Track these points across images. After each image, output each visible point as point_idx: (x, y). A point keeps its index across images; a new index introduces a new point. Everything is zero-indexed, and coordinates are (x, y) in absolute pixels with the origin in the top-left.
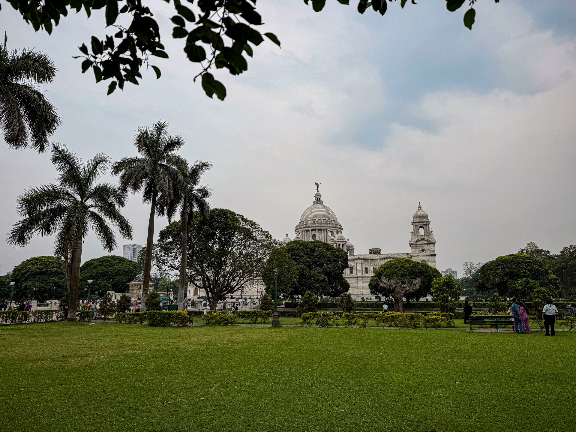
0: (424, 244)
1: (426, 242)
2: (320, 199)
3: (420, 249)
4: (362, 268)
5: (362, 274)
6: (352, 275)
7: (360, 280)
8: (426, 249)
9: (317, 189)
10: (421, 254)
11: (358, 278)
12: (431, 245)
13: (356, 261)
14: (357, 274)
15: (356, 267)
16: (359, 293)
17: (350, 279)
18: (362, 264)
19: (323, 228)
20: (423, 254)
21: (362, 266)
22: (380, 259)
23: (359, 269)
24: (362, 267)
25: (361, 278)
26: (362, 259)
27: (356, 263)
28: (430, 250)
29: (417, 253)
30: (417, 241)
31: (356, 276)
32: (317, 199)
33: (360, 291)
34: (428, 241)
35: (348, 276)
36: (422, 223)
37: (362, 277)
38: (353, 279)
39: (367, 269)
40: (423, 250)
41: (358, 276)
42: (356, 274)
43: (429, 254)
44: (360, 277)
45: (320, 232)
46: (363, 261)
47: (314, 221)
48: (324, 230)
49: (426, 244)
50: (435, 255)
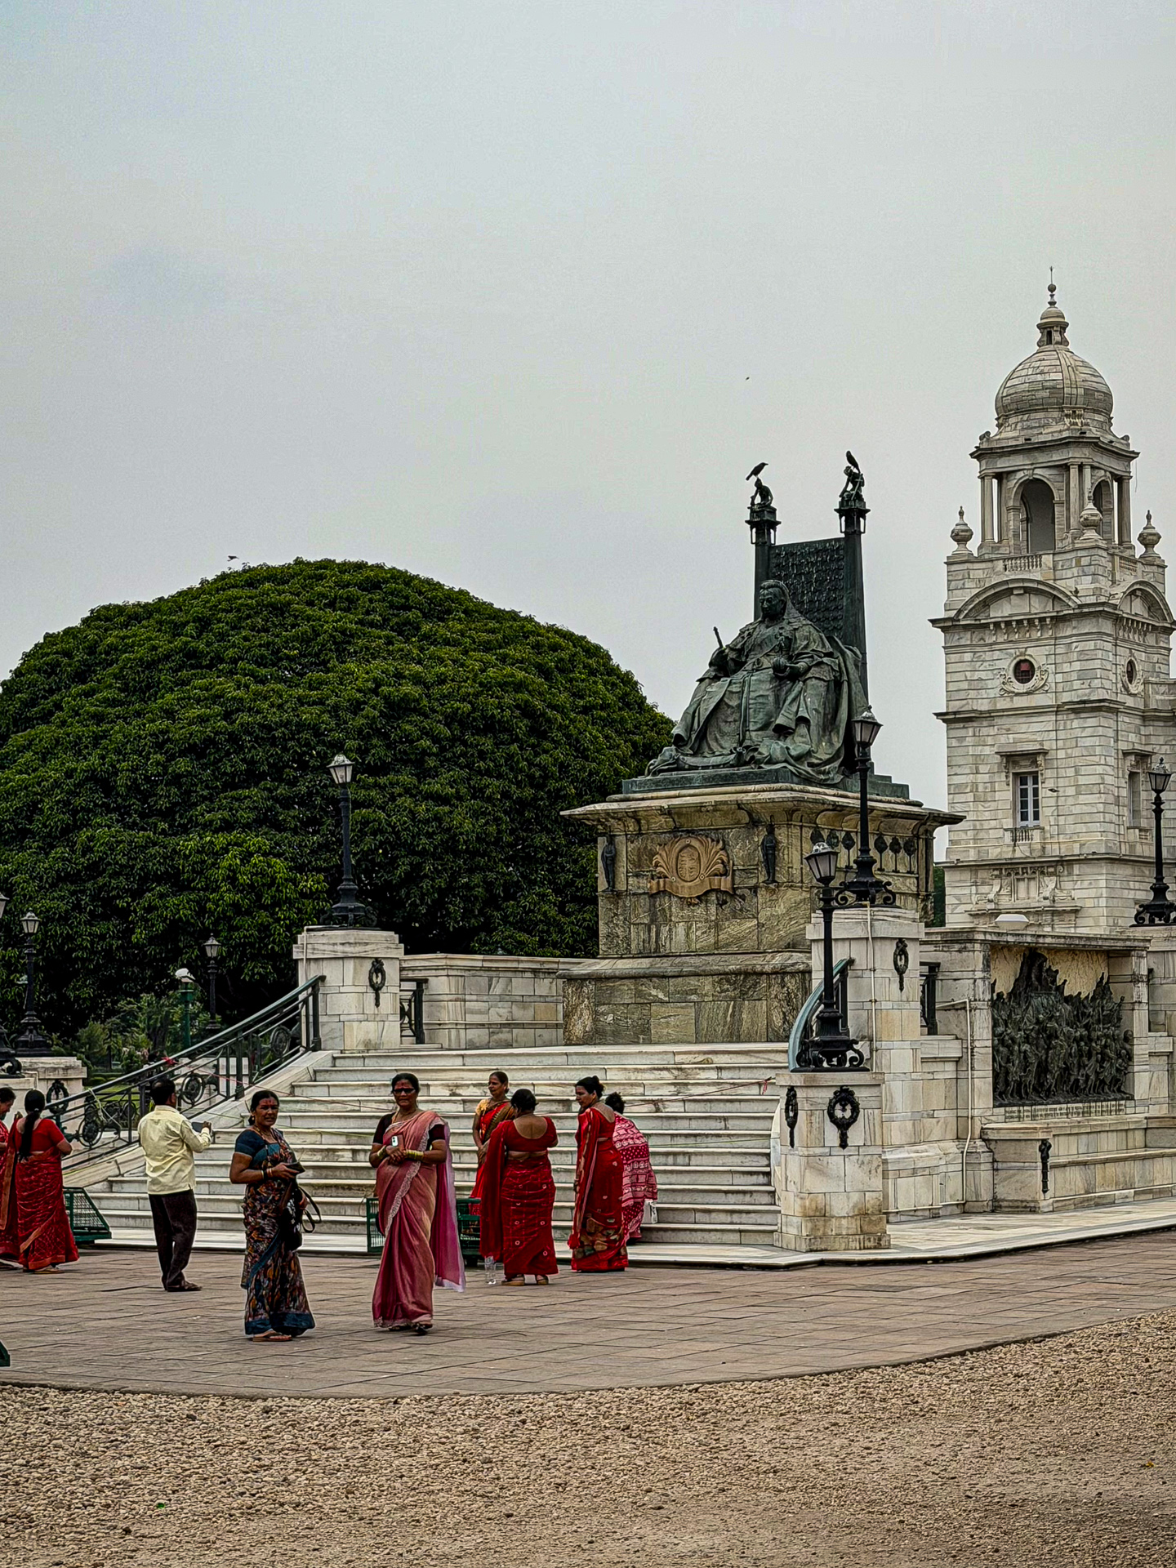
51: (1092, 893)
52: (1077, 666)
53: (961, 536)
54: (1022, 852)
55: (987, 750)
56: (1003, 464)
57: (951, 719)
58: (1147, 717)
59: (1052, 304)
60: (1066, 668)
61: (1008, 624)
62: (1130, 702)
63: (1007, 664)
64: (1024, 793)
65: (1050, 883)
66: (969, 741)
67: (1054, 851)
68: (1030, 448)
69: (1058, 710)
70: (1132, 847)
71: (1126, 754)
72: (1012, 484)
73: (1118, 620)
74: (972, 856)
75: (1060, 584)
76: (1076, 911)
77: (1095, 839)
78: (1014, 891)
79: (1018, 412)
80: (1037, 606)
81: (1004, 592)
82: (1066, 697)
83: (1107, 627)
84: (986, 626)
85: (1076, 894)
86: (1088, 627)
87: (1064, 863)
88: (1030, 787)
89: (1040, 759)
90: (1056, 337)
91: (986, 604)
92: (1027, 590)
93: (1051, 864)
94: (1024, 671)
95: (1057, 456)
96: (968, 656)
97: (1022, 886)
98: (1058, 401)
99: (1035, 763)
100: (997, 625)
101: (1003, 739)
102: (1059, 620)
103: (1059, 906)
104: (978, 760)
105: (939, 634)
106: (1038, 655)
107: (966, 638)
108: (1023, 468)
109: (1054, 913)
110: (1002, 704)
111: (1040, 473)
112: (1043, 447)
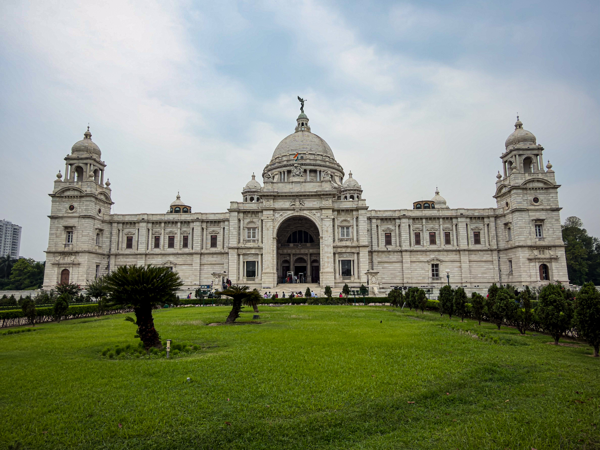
0: (539, 188)
1: (541, 185)
2: (306, 124)
3: (531, 198)
4: (410, 235)
5: (410, 245)
6: (390, 248)
7: (407, 257)
8: (541, 197)
9: (302, 108)
10: (533, 207)
11: (404, 253)
12: (551, 191)
13: (397, 221)
14: (400, 246)
15: (397, 232)
16: (405, 281)
17: (386, 253)
18: (409, 226)
19: (318, 168)
20: (537, 207)
21: (410, 231)
22: (443, 218)
23: (405, 236)
24: (410, 233)
25: (408, 253)
26: (409, 218)
27: (397, 224)
28: (549, 200)
29: (525, 206)
30: (526, 184)
31: (400, 249)
32: (303, 124)
33: (407, 278)
34: (545, 183)
35: (382, 250)
36: (529, 152)
37: (411, 251)
38: (392, 253)
39: (418, 236)
40: (536, 200)
41: (404, 248)
42: (398, 244)
43: (548, 207)
44: (406, 251)
45: (313, 174)
46: (411, 221)
47: (302, 155)
48: (320, 171)
49: (542, 188)
50: (558, 210)
51: (84, 260)
52: (85, 207)
53: (59, 176)
54: (67, 249)
55: (61, 226)
56: (72, 162)
57: (52, 217)
58: (103, 222)
59: (88, 130)
60: (82, 208)
61: (68, 197)
62: (99, 218)
63: (67, 206)
64: (69, 236)
65: (73, 257)
66: (56, 223)
67: (75, 250)
68: (78, 159)
69: (79, 217)
70: (96, 250)
71: (96, 229)
72: (74, 166)
73: (96, 199)
74: (54, 250)
75: (82, 189)
76: (79, 264)
77: (85, 247)
78: (64, 259)
79: (77, 151)
80: (76, 193)
81: (68, 189)
82: (81, 214)
83: (93, 199)
84: (63, 197)
85: (79, 260)
86: (88, 199)
87: (77, 253)
88: (71, 235)
89: (73, 228)
90: (88, 137)
91: (63, 192)
92: (74, 190)
93: (74, 253)
94: (72, 208)
95: (85, 161)
96: (58, 203)
97: (66, 258)
98: (87, 150)
99: (72, 229)
100: (66, 197)
101: (65, 223)
102: (81, 197)
103: (75, 263)
104: (58, 228)
105: (51, 198)
106: (75, 205)
107: (58, 199)
108: (77, 163)
109: (73, 264)
110: (65, 215)
111: (81, 165)
112: (82, 159)
